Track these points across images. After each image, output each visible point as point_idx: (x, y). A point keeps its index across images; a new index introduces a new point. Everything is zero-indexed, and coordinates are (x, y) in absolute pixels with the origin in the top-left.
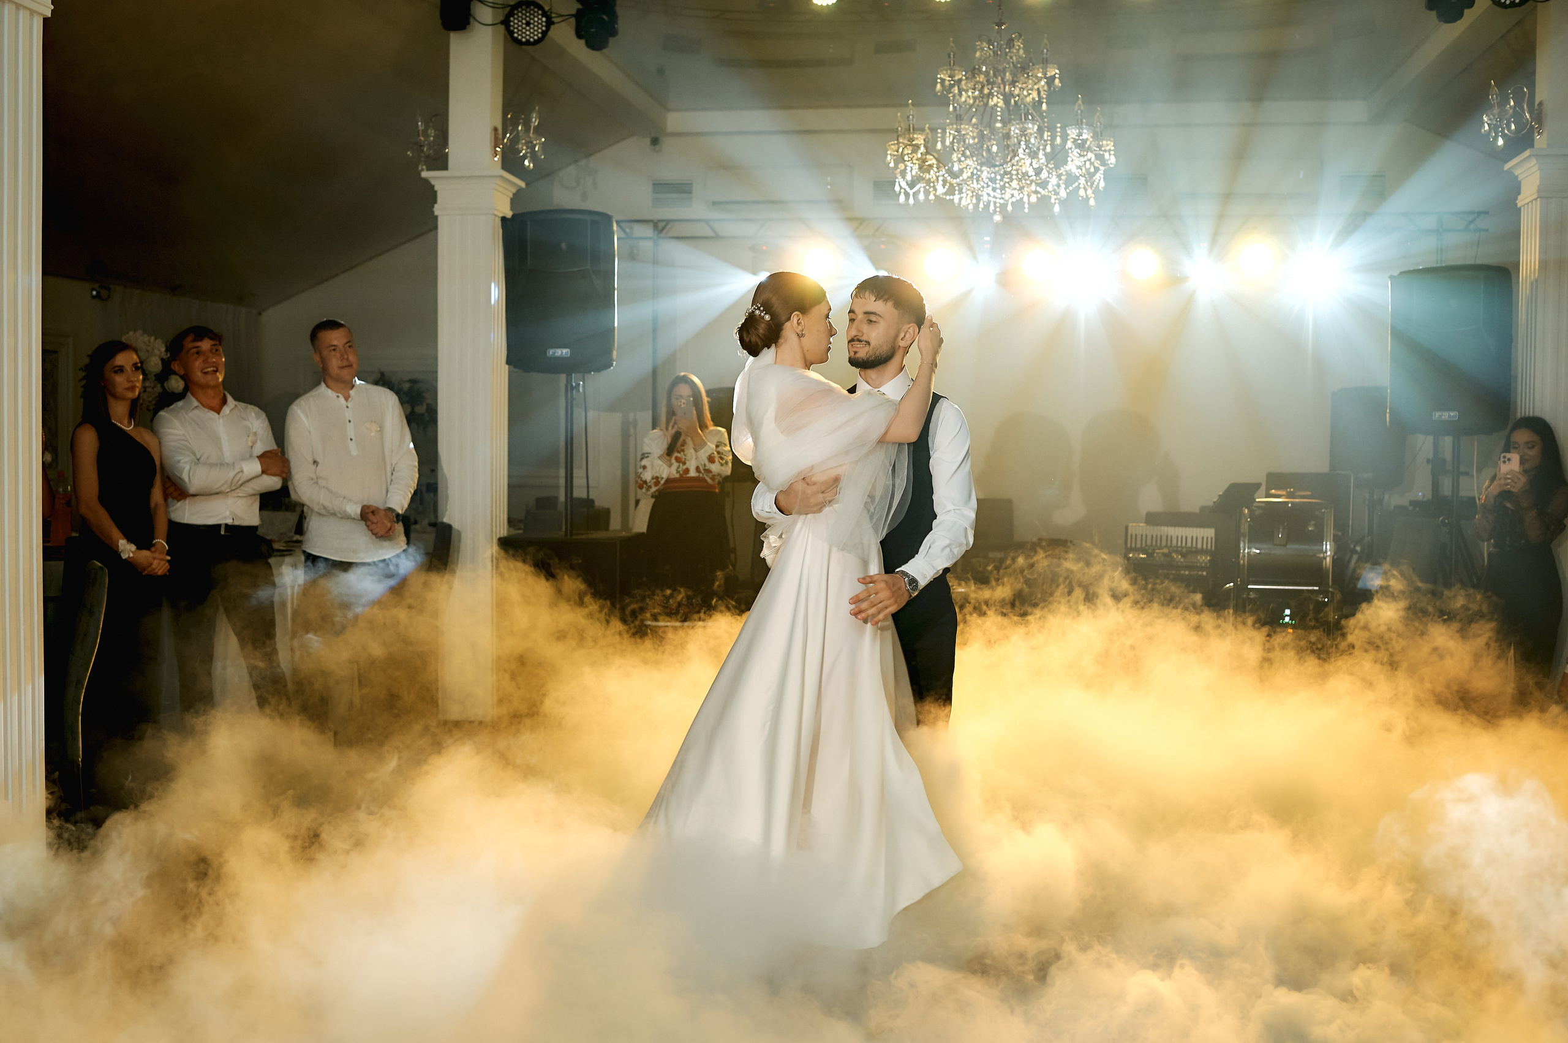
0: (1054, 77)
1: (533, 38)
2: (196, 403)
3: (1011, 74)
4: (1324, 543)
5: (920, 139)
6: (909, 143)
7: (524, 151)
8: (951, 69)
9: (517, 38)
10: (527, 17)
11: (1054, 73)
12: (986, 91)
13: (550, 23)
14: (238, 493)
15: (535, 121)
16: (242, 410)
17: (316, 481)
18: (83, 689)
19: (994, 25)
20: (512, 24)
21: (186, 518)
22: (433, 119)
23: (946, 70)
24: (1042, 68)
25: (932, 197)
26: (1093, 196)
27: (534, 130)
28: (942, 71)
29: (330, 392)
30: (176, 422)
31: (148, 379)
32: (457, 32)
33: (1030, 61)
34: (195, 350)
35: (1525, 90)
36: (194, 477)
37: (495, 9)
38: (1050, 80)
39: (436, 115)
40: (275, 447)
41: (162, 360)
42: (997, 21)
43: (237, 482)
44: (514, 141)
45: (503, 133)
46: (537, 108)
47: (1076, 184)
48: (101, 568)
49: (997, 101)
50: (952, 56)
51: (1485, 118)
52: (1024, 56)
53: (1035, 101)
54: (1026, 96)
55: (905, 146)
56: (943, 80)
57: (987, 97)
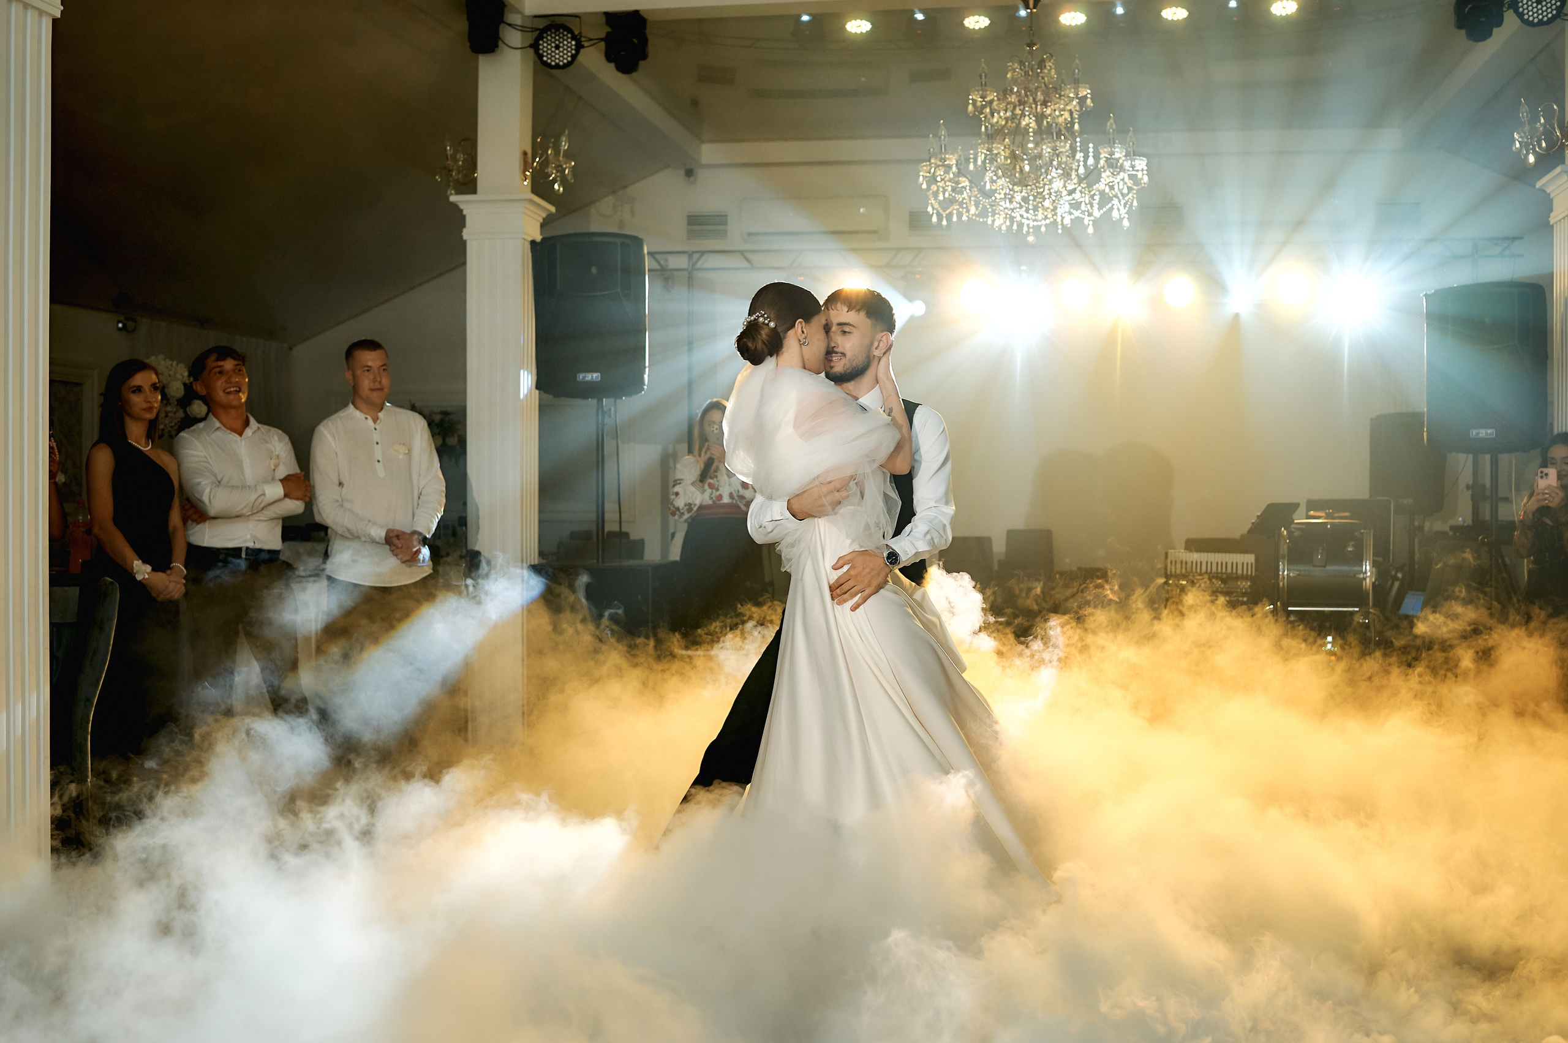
0: (1085, 97)
1: (562, 61)
2: (218, 424)
3: (1042, 94)
4: (1364, 563)
5: (952, 160)
6: (941, 163)
7: (553, 175)
8: (982, 90)
9: (546, 62)
10: (556, 40)
11: (1086, 93)
12: (1018, 112)
13: (579, 47)
14: (260, 517)
15: (564, 145)
16: (265, 433)
17: (341, 504)
18: (92, 707)
19: (1025, 46)
20: (541, 47)
21: (206, 541)
22: (462, 143)
23: (978, 91)
24: (1074, 89)
25: (965, 218)
26: (1127, 216)
27: (563, 154)
28: (973, 91)
29: (358, 413)
30: (197, 443)
32: (486, 54)
33: (1063, 82)
34: (218, 370)
35: (1555, 107)
36: (214, 499)
37: (525, 33)
38: (1082, 100)
39: (464, 140)
40: (298, 471)
41: (185, 384)
42: (1028, 41)
43: (259, 506)
44: (545, 164)
45: (532, 157)
46: (567, 132)
47: (1110, 205)
48: (111, 583)
49: (1029, 122)
50: (983, 77)
51: (1516, 136)
52: (1055, 76)
53: (1067, 122)
54: (1058, 116)
55: (937, 166)
56: (975, 101)
57: (1019, 117)
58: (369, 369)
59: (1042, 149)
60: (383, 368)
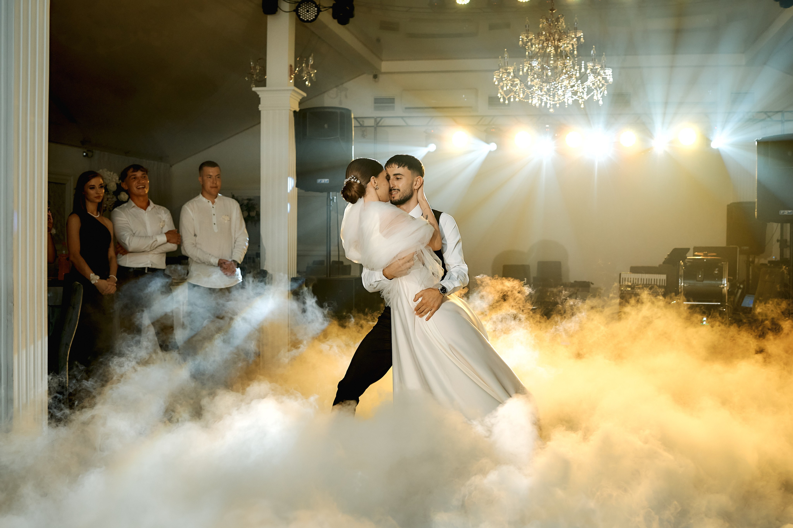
0: (580, 37)
1: (310, 18)
2: (133, 204)
3: (558, 35)
4: (723, 280)
5: (511, 70)
6: (505, 71)
7: (305, 77)
8: (527, 33)
9: (302, 19)
10: (307, 8)
11: (580, 35)
12: (545, 45)
13: (319, 11)
14: (154, 252)
15: (311, 62)
16: (157, 209)
17: (195, 245)
18: (69, 348)
19: (549, 11)
20: (299, 11)
21: (127, 264)
22: (259, 61)
23: (525, 34)
24: (574, 32)
25: (517, 100)
26: (601, 99)
27: (310, 66)
28: (522, 34)
29: (204, 199)
30: (123, 214)
32: (271, 15)
33: (568, 29)
34: (133, 177)
36: (131, 243)
37: (291, 4)
38: (579, 39)
39: (260, 59)
40: (174, 229)
42: (551, 8)
43: (154, 246)
44: (301, 71)
45: (295, 68)
46: (312, 55)
47: (593, 93)
48: (79, 284)
49: (551, 50)
50: (527, 27)
52: (565, 26)
53: (571, 50)
54: (566, 47)
55: (503, 73)
56: (523, 39)
57: (545, 47)
58: (210, 176)
59: (558, 64)
60: (218, 176)
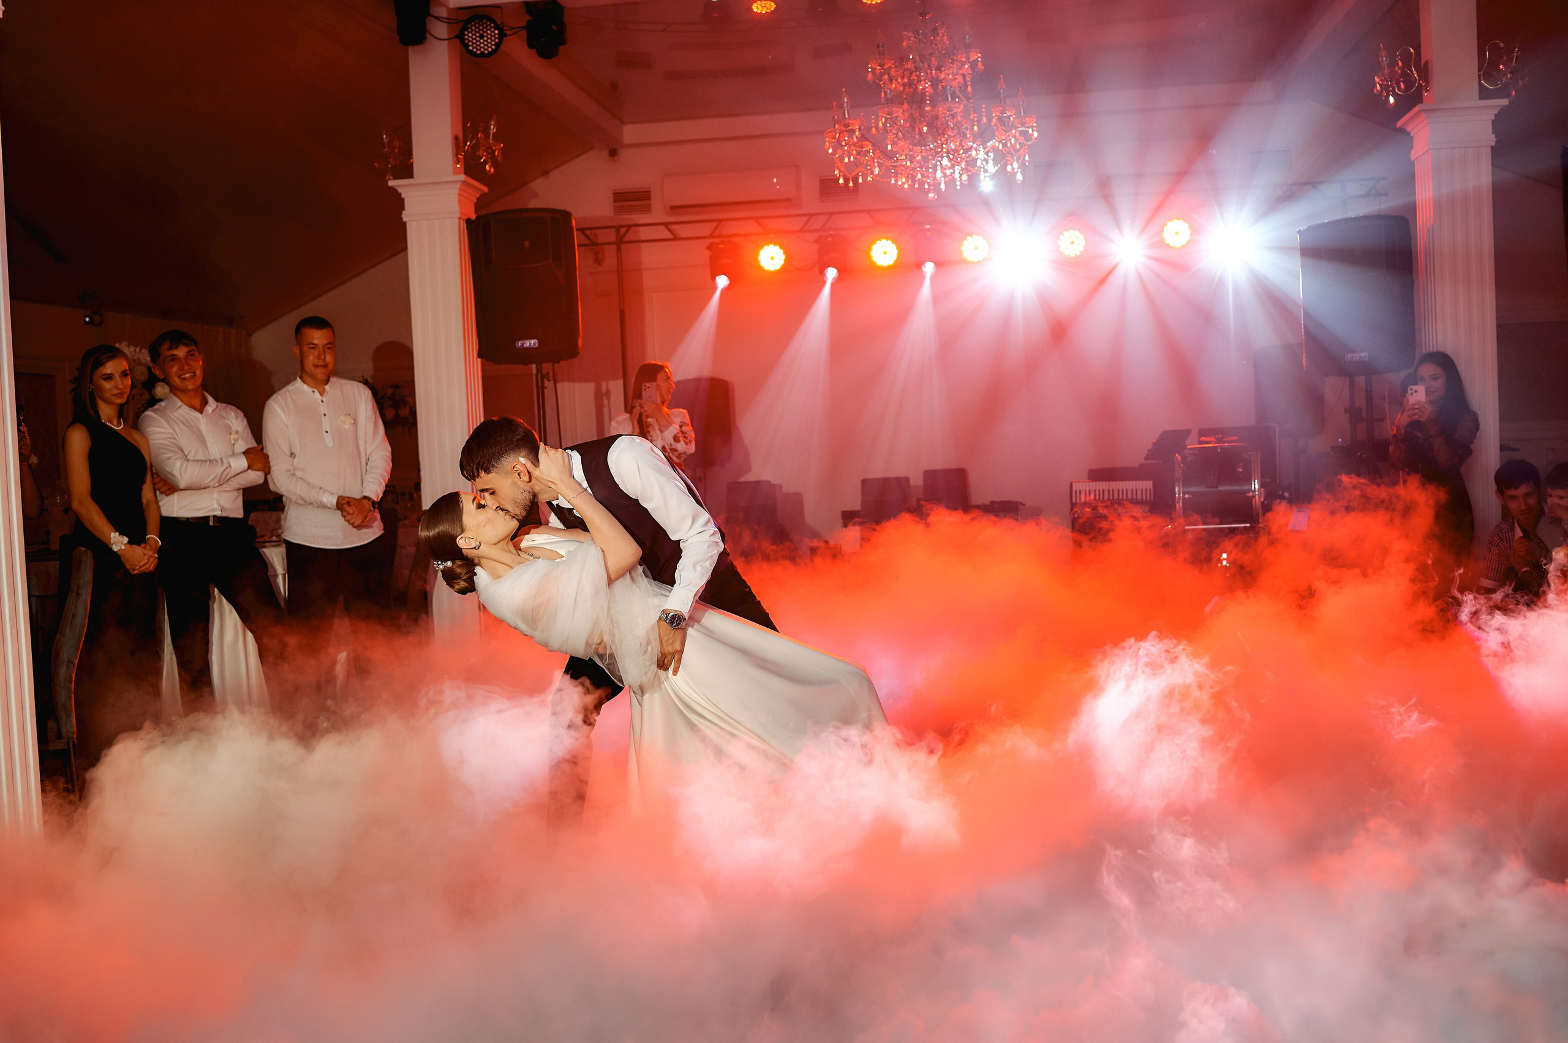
0: (976, 61)
1: (487, 50)
2: (180, 403)
3: (936, 60)
4: (1253, 482)
5: (855, 125)
6: (845, 129)
7: (484, 157)
8: (880, 59)
9: (472, 51)
10: (480, 30)
11: (977, 57)
12: (914, 77)
13: (502, 36)
14: (225, 487)
15: (493, 129)
16: (222, 410)
17: (292, 473)
19: (918, 16)
20: (466, 38)
21: (175, 511)
22: (399, 130)
23: (876, 59)
24: (966, 53)
25: (869, 179)
26: (1019, 170)
27: (492, 137)
28: (872, 60)
29: (305, 387)
30: (159, 420)
31: (136, 387)
32: (415, 46)
33: (955, 48)
34: (173, 357)
35: (1412, 50)
36: (181, 472)
37: (450, 25)
38: (974, 65)
40: (255, 445)
42: (921, 11)
43: (225, 477)
44: (475, 147)
45: (464, 142)
46: (494, 117)
47: (1004, 161)
49: (925, 86)
50: (881, 47)
51: (1377, 79)
52: (948, 42)
53: (961, 85)
54: (952, 80)
55: (841, 132)
56: (874, 69)
57: (915, 82)
58: (314, 347)
59: (938, 111)
60: (328, 346)
